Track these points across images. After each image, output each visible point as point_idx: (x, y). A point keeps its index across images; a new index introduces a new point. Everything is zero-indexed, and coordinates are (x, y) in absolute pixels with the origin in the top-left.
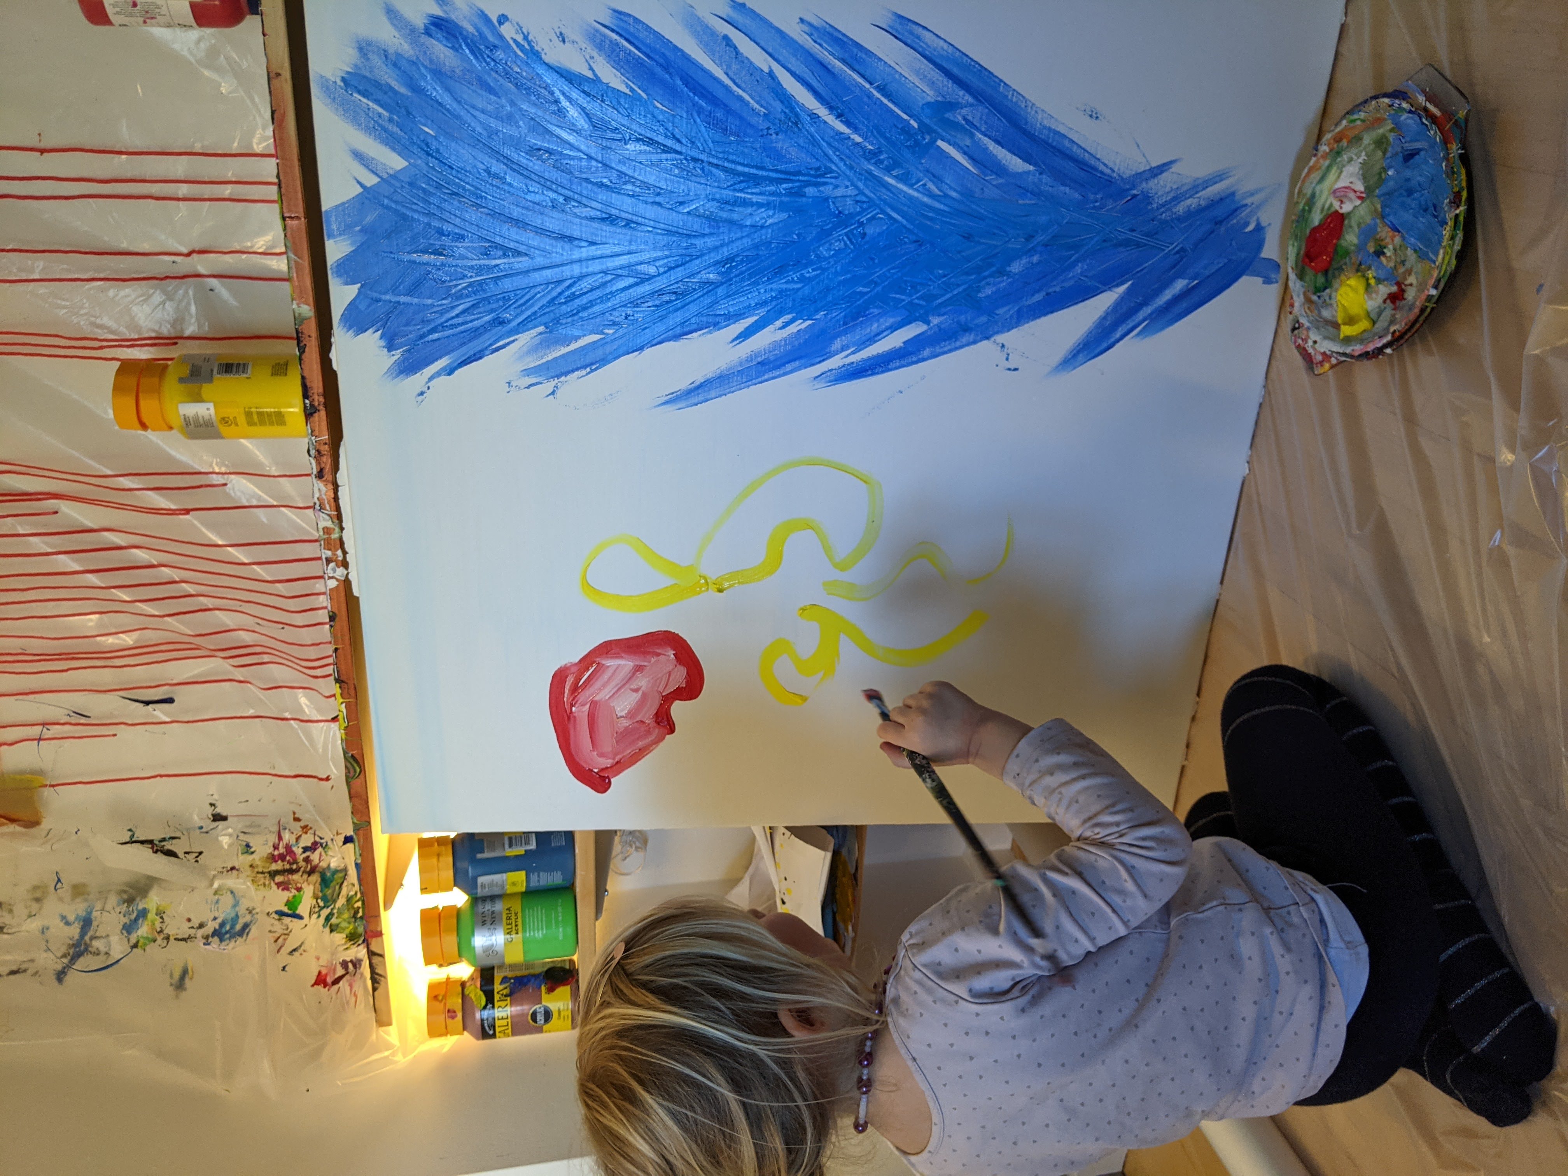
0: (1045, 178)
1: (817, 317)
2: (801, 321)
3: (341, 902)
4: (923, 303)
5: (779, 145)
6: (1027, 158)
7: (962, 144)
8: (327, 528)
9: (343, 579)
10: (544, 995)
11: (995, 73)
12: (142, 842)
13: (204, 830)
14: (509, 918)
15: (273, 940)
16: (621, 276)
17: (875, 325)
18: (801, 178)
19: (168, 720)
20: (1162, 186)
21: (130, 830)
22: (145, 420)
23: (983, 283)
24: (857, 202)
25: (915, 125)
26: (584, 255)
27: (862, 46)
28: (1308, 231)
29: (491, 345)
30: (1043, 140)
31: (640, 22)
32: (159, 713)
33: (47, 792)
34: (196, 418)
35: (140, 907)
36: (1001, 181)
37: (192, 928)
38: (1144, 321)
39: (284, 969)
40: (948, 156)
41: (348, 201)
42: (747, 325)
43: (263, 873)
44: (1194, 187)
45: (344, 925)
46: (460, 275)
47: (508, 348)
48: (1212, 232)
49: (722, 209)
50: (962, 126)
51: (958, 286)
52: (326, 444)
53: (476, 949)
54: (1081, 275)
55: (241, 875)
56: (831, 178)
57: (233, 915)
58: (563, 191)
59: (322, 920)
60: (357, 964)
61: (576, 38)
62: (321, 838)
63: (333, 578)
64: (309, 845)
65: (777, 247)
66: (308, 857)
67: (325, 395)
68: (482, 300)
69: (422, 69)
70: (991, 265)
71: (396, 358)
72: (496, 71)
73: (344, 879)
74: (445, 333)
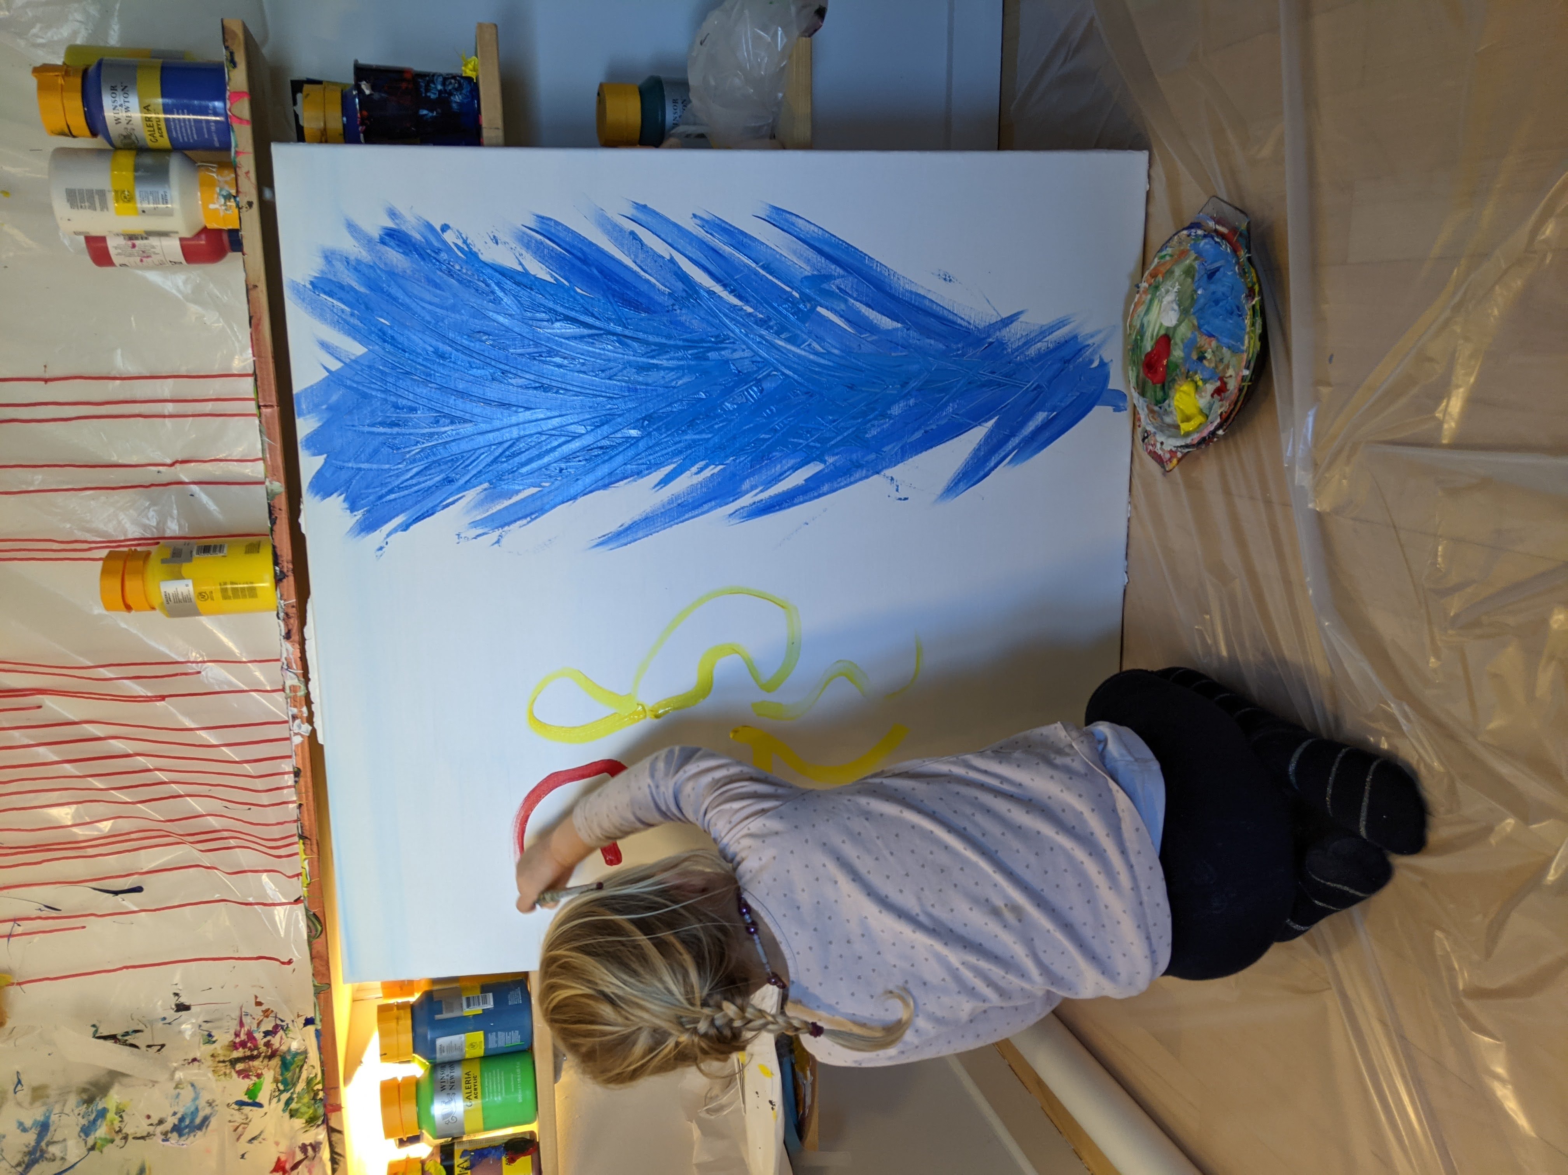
0: (912, 333)
1: (728, 462)
2: (713, 467)
3: (301, 1086)
4: (818, 445)
5: (683, 318)
6: (894, 317)
7: (838, 309)
8: (294, 686)
9: (309, 732)
10: (506, 1167)
11: (860, 249)
12: (105, 1038)
13: (167, 1021)
14: (468, 1082)
15: (232, 1129)
16: (554, 435)
17: (779, 466)
18: (705, 345)
19: (136, 909)
20: (1013, 334)
21: (94, 1026)
22: (130, 602)
23: (869, 425)
24: (753, 362)
25: (797, 295)
26: (521, 420)
27: (746, 234)
28: (1143, 356)
29: (442, 502)
30: (906, 302)
32: (128, 902)
33: (13, 991)
34: (176, 595)
35: (100, 1107)
36: (875, 338)
37: (151, 1125)
38: (1013, 450)
39: (243, 1156)
40: (827, 320)
41: (316, 384)
42: (667, 472)
43: (224, 1062)
44: (1043, 332)
45: (303, 1109)
46: (413, 443)
47: (457, 504)
48: (1062, 370)
49: (638, 374)
50: (837, 294)
51: (847, 429)
52: (293, 607)
53: (436, 1118)
54: (954, 413)
55: (202, 1066)
56: (730, 343)
57: (192, 1109)
58: (502, 366)
59: (282, 1104)
60: (316, 1147)
61: (507, 240)
62: (282, 1021)
63: (297, 733)
64: (270, 1029)
65: (688, 404)
66: (269, 1041)
67: (294, 562)
68: (434, 462)
69: (378, 271)
70: (874, 410)
71: (358, 517)
72: (441, 270)
73: (305, 1062)
74: (402, 494)
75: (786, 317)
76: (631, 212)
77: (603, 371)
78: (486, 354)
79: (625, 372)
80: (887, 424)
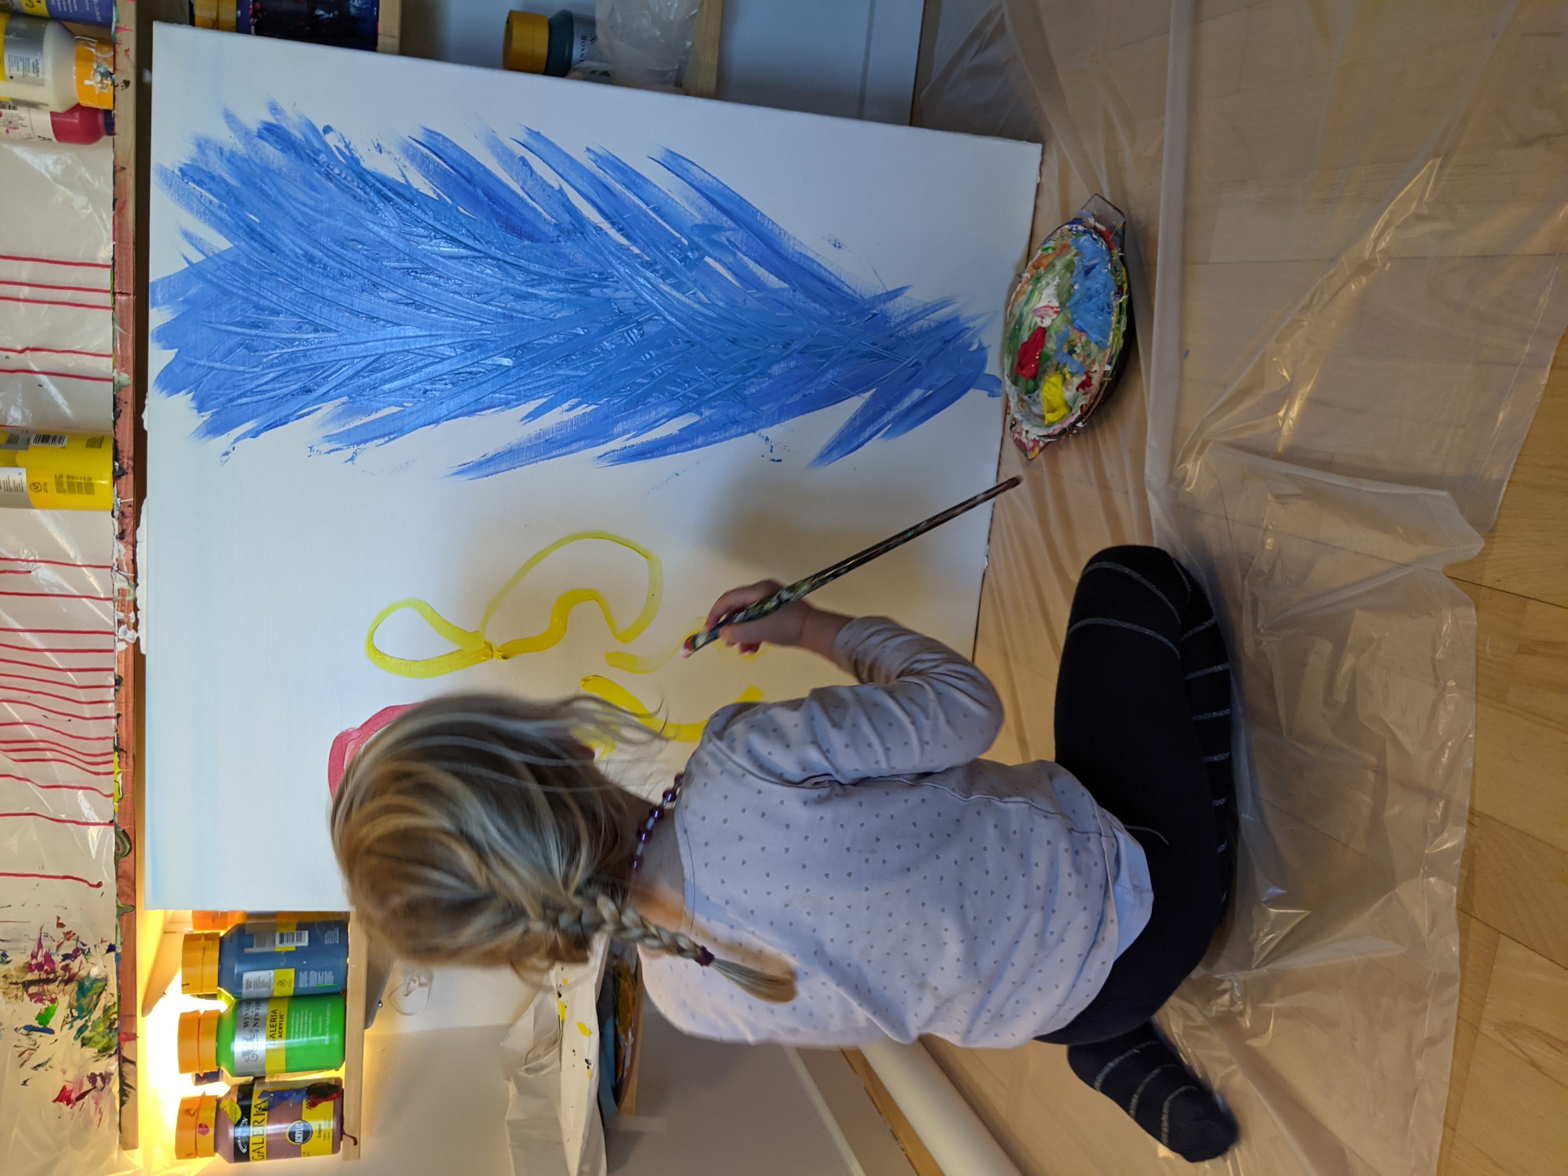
0: (798, 295)
1: (602, 402)
2: (585, 405)
3: (97, 1014)
4: (696, 396)
5: (567, 251)
6: (781, 277)
7: (726, 261)
8: (123, 590)
9: (133, 642)
10: (306, 1112)
11: (753, 204)
14: (273, 1020)
15: (16, 1055)
16: (421, 355)
17: (653, 413)
18: (587, 280)
20: (898, 308)
23: (748, 382)
24: (635, 304)
25: (686, 243)
26: (388, 335)
27: (638, 174)
28: (1019, 346)
29: (298, 411)
30: (795, 263)
31: (448, 140)
34: (6, 483)
36: (760, 295)
38: (888, 423)
39: (24, 1082)
40: (715, 271)
41: (174, 275)
42: (535, 406)
43: (16, 983)
44: (925, 310)
45: (97, 1039)
46: (272, 346)
47: (311, 415)
48: (942, 350)
49: (515, 302)
50: (726, 246)
51: (726, 383)
52: (130, 506)
53: (236, 1056)
54: (833, 379)
56: (613, 281)
58: (373, 278)
59: (74, 1032)
60: (105, 1077)
61: (392, 150)
62: (84, 945)
63: (122, 640)
64: (71, 952)
65: (564, 339)
66: (68, 965)
67: (135, 459)
68: (292, 369)
69: (253, 165)
70: (754, 367)
71: (205, 419)
72: (319, 172)
73: (104, 989)
74: (256, 398)
75: (672, 262)
76: (523, 137)
77: (479, 295)
78: (359, 264)
79: (502, 297)
80: (766, 383)
